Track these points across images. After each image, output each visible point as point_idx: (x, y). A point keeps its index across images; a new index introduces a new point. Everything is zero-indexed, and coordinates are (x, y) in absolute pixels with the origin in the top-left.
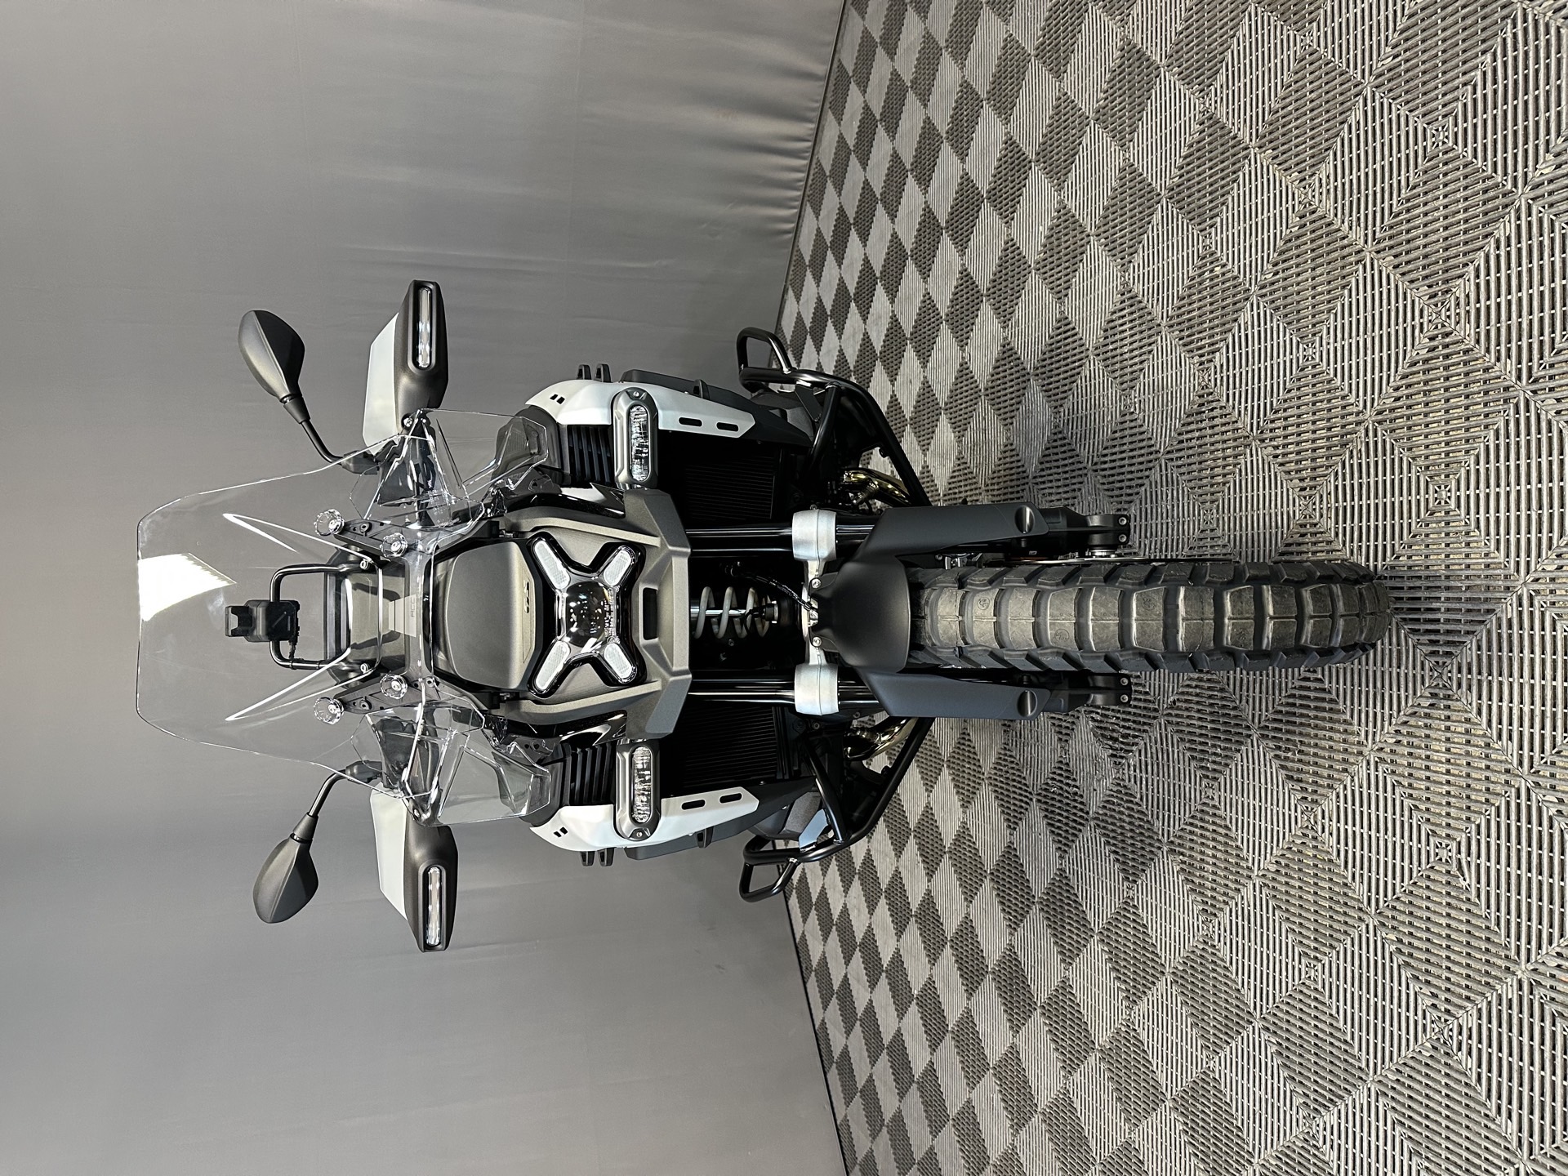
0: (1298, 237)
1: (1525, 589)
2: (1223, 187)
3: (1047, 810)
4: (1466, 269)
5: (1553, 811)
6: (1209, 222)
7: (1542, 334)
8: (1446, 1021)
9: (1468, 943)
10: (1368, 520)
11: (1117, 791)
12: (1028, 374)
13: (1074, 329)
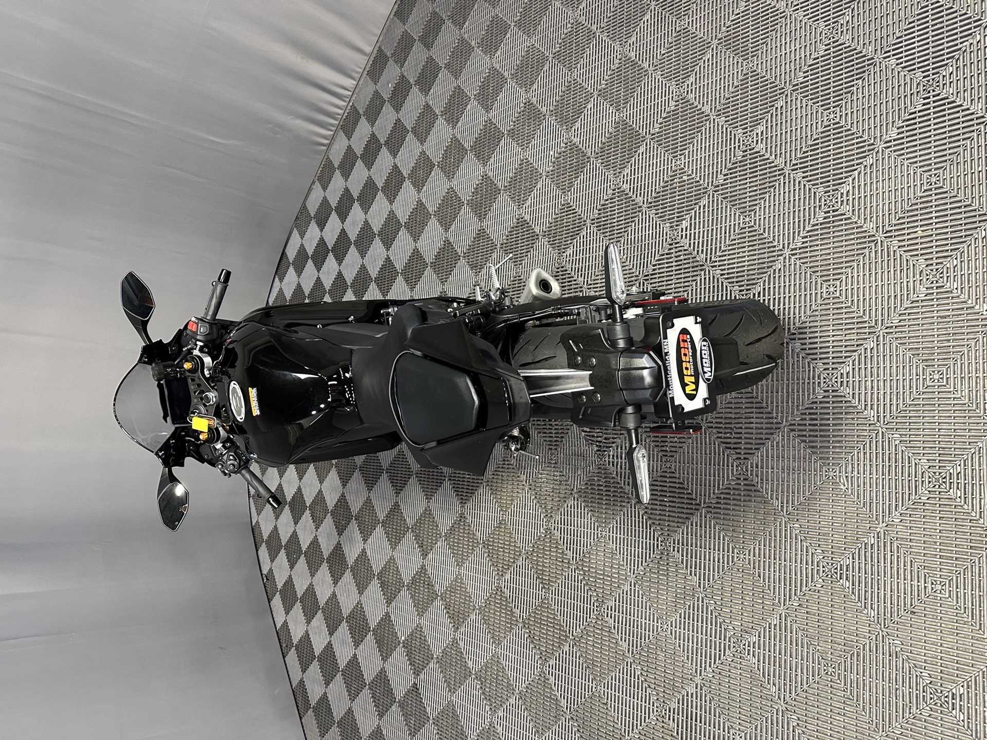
0: (740, 162)
12: (537, 235)
13: (575, 209)
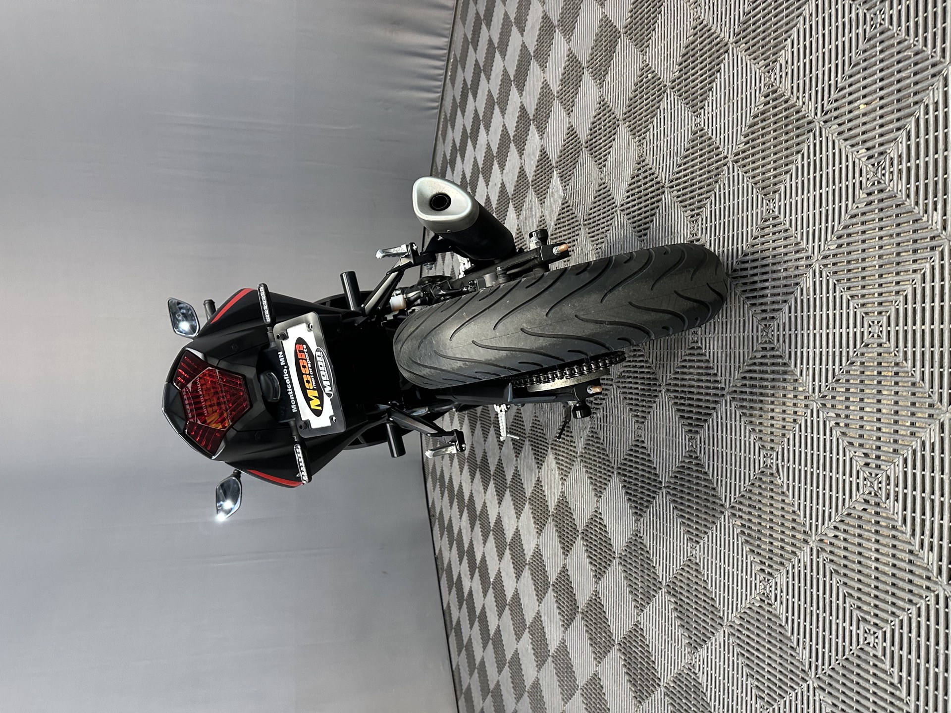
1: (817, 265)
2: (653, 19)
3: (556, 454)
4: (786, 43)
5: (833, 423)
6: (646, 44)
7: (830, 80)
8: (768, 580)
9: (783, 524)
10: (729, 232)
11: (592, 436)
